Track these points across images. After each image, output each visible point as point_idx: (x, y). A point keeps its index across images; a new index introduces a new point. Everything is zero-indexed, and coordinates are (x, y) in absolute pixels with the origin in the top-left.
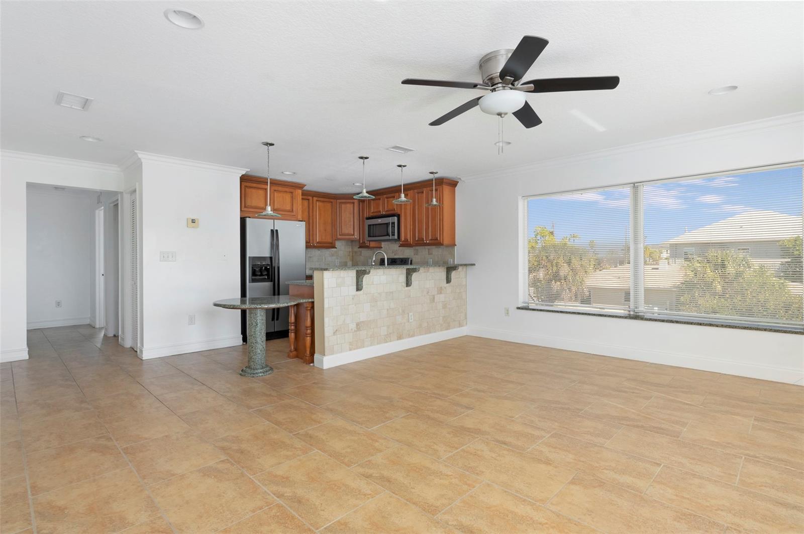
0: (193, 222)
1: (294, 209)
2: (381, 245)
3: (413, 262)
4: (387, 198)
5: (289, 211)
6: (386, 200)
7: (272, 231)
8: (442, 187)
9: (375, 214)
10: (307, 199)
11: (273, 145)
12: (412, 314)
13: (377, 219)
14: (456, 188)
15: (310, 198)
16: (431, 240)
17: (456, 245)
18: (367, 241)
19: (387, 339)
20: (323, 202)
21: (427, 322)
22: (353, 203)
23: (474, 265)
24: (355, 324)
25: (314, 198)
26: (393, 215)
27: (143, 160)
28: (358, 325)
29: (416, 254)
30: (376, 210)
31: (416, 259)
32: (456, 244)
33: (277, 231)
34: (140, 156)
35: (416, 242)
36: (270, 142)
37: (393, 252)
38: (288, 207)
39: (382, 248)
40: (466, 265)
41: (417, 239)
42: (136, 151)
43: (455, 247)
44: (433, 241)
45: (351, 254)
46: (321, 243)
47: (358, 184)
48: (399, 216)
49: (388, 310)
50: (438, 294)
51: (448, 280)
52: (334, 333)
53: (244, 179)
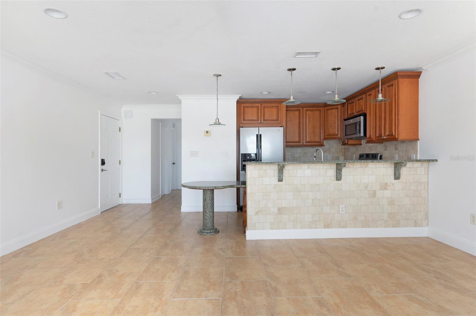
0: (207, 133)
1: (280, 119)
2: (361, 142)
3: (383, 157)
4: (358, 100)
5: (275, 120)
6: (357, 102)
7: (257, 135)
8: (398, 81)
9: (351, 116)
10: (298, 110)
11: (220, 75)
12: (344, 206)
13: (350, 120)
14: (420, 79)
15: (301, 109)
16: (388, 135)
17: (419, 140)
18: (346, 139)
19: (312, 225)
20: (312, 110)
21: (365, 216)
22: (337, 108)
23: (437, 160)
24: (277, 209)
25: (304, 108)
26: (360, 115)
27: (181, 100)
28: (279, 209)
29: (386, 149)
30: (351, 112)
31: (385, 154)
32: (419, 138)
33: (261, 135)
34: (179, 97)
35: (377, 139)
36: (218, 74)
37: (369, 148)
38: (275, 118)
39: (361, 144)
40: (429, 161)
41: (377, 136)
42: (177, 95)
43: (418, 141)
44: (390, 137)
45: (343, 150)
46: (309, 143)
47: (328, 92)
48: (365, 116)
49: (313, 200)
50: (381, 189)
51: (397, 177)
52: (257, 213)
53: (240, 102)
